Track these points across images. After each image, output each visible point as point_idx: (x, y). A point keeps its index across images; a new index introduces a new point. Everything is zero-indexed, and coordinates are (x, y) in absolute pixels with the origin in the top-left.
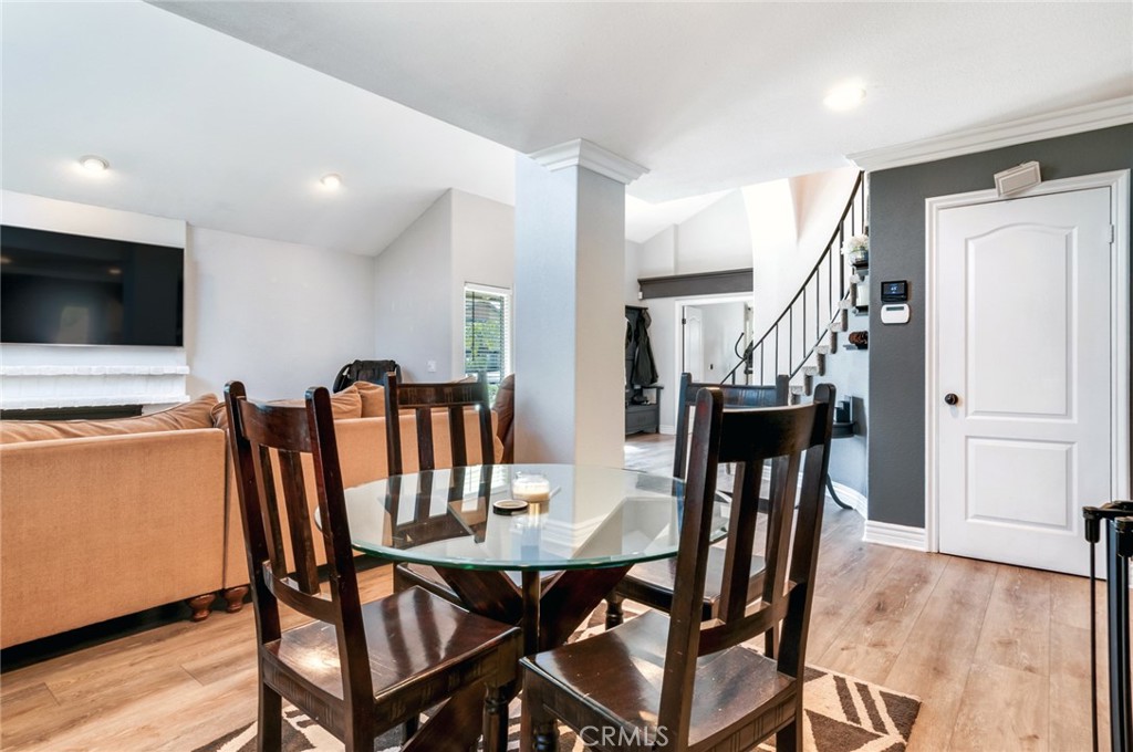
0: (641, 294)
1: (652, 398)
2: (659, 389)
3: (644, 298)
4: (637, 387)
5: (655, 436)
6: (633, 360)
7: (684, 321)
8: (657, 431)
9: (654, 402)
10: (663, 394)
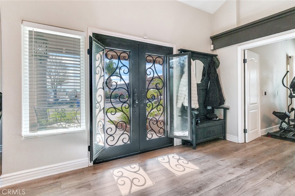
0: (212, 46)
1: (221, 114)
2: (226, 109)
3: (215, 49)
4: (209, 108)
5: (223, 141)
6: (206, 89)
7: (245, 61)
8: (224, 138)
9: (223, 118)
10: (228, 113)
